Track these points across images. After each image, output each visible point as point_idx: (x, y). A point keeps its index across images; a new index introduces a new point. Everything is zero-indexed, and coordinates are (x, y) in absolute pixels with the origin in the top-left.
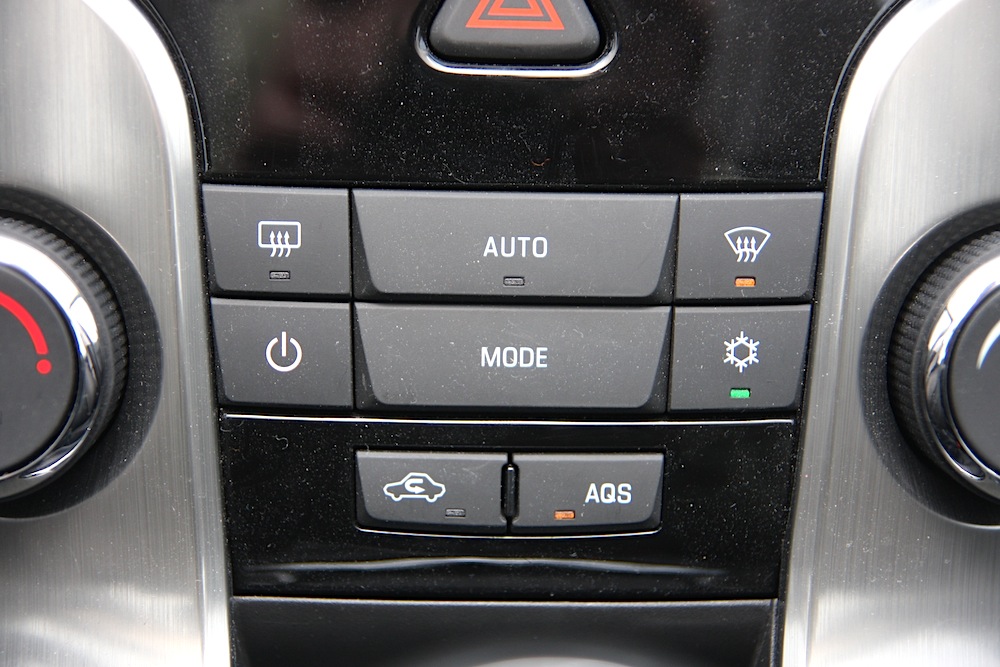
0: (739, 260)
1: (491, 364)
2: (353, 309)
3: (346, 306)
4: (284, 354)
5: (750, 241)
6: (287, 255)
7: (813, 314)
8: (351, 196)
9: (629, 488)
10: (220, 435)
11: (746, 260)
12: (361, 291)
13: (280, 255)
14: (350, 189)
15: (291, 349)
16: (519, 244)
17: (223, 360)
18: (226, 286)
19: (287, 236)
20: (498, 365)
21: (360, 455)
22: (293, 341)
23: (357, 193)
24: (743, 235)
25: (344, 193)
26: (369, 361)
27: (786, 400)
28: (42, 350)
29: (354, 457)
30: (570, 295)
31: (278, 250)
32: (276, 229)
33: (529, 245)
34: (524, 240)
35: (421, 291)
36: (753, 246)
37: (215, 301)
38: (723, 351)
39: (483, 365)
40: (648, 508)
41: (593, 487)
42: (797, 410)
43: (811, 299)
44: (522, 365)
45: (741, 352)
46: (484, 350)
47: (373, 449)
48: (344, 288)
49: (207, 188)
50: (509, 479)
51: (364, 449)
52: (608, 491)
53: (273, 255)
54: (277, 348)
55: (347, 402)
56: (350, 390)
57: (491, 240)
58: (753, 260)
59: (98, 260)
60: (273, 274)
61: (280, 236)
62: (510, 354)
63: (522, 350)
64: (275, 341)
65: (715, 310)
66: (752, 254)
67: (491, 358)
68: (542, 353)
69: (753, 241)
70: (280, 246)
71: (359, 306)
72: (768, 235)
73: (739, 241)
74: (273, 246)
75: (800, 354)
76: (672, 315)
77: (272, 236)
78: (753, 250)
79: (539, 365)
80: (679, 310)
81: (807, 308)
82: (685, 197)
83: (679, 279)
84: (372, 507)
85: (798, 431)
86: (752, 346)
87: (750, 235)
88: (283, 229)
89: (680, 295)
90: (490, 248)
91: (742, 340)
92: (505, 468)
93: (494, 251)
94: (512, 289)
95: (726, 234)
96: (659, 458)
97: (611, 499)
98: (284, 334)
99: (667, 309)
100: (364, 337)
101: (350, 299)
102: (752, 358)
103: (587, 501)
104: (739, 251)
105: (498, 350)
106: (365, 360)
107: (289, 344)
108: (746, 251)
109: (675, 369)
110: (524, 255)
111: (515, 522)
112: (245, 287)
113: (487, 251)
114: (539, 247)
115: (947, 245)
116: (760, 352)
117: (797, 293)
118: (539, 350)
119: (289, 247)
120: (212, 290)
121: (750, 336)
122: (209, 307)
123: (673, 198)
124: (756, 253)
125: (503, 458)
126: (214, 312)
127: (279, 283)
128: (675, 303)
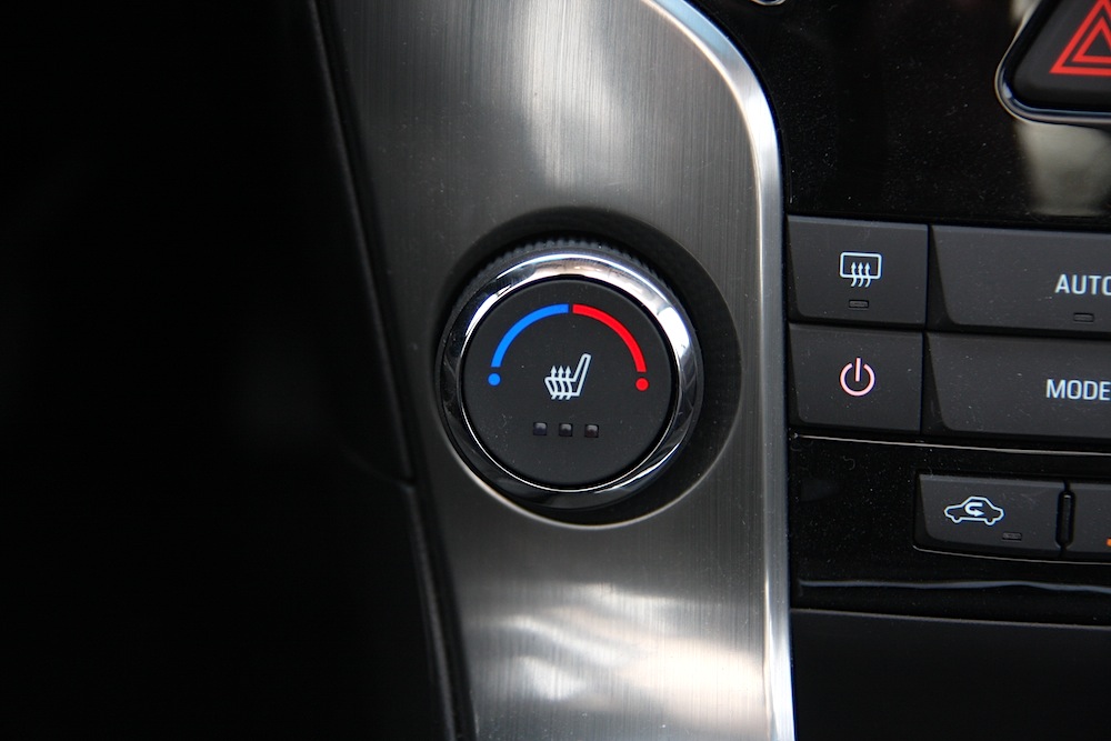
1: (1055, 395)
2: (925, 339)
3: (919, 337)
4: (858, 379)
6: (867, 285)
8: (930, 232)
10: (789, 453)
12: (936, 322)
13: (860, 285)
14: (929, 223)
15: (864, 373)
16: (1089, 282)
17: (798, 383)
19: (867, 267)
20: (1063, 396)
21: (923, 477)
22: (867, 367)
23: (936, 228)
25: (924, 228)
26: (938, 389)
28: (641, 368)
29: (917, 483)
31: (859, 280)
32: (858, 260)
33: (1100, 283)
34: (1095, 278)
35: (994, 324)
37: (793, 327)
39: (1048, 395)
44: (1086, 397)
46: (1050, 382)
47: (935, 473)
48: (921, 320)
49: (791, 219)
50: (1066, 505)
51: (927, 472)
53: (853, 284)
54: (852, 373)
55: (916, 427)
56: (919, 416)
57: (1064, 277)
60: (853, 303)
61: (860, 267)
62: (1075, 386)
63: (1086, 383)
64: (850, 366)
67: (1056, 389)
68: (1106, 387)
70: (860, 276)
71: (932, 336)
74: (854, 276)
77: (854, 267)
79: (1102, 398)
84: (932, 529)
88: (864, 261)
90: (1062, 284)
92: (1061, 496)
93: (1066, 288)
94: (1082, 325)
98: (859, 360)
100: (935, 365)
101: (923, 329)
105: (1063, 383)
106: (935, 388)
107: (862, 368)
110: (1094, 291)
111: (1069, 548)
112: (825, 314)
113: (1059, 288)
114: (1108, 285)
118: (1102, 383)
119: (869, 277)
120: (791, 314)
122: (787, 333)
125: (1060, 486)
126: (792, 336)
127: (857, 311)
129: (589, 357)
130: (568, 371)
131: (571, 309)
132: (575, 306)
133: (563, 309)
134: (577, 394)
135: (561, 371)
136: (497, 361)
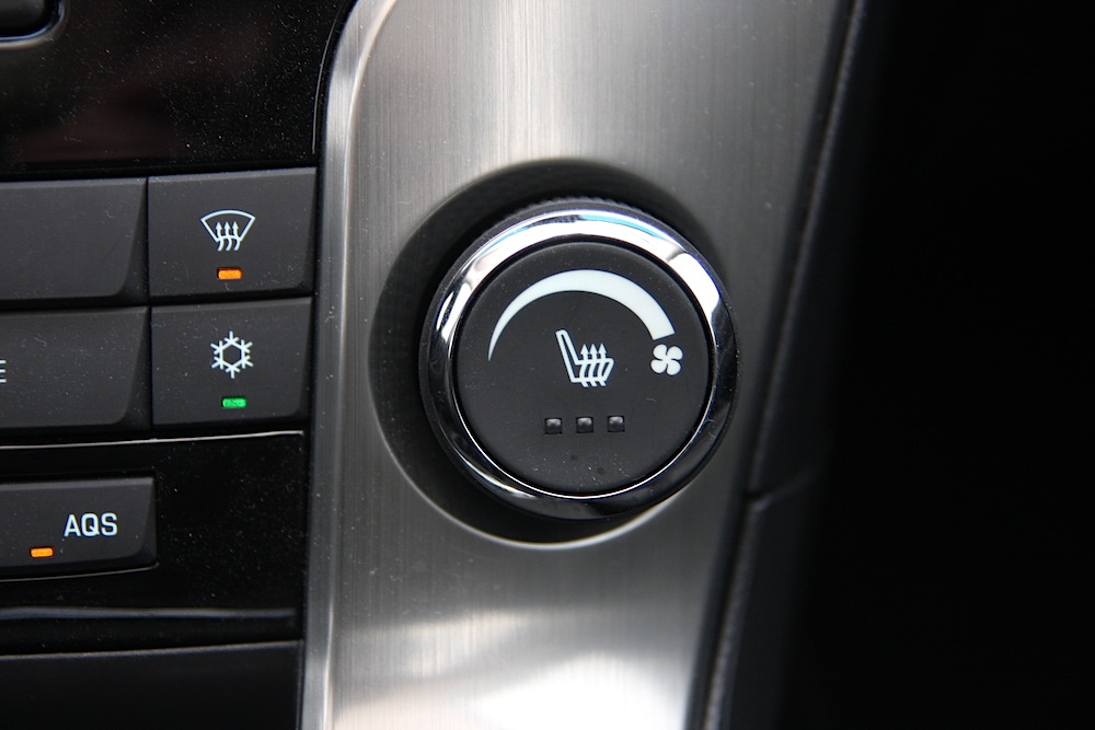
0: (220, 249)
5: (231, 226)
7: (314, 307)
9: (114, 517)
11: (228, 248)
24: (223, 220)
27: (290, 405)
30: (24, 297)
36: (235, 232)
38: (211, 356)
40: (143, 538)
41: (72, 518)
42: (305, 420)
43: (311, 287)
45: (232, 355)
52: (90, 522)
58: (237, 248)
65: (199, 308)
66: (235, 241)
69: (235, 227)
72: (253, 218)
73: (219, 227)
75: (301, 354)
76: (149, 316)
78: (236, 237)
80: (155, 311)
81: (307, 301)
82: (153, 180)
83: (151, 274)
85: (308, 442)
86: (244, 348)
87: (231, 219)
89: (154, 293)
91: (232, 341)
95: (203, 220)
96: (149, 481)
97: (95, 531)
99: (144, 310)
102: (245, 361)
103: (66, 534)
104: (221, 239)
108: (228, 237)
109: (155, 377)
116: (253, 354)
117: (291, 283)
121: (241, 336)
123: (140, 181)
124: (239, 240)
128: (152, 302)
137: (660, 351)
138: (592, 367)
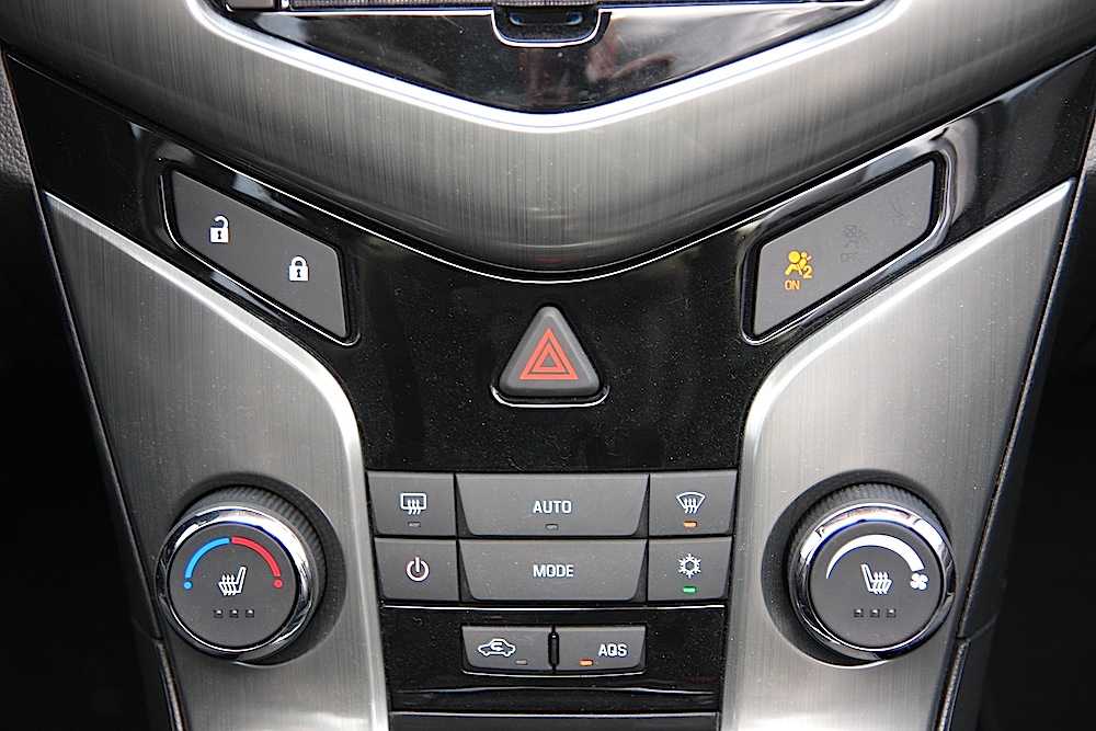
0: (686, 512)
1: (540, 575)
2: (458, 544)
3: (454, 542)
4: (418, 570)
5: (692, 501)
6: (418, 513)
7: (733, 543)
8: (455, 478)
9: (625, 646)
10: (381, 617)
11: (690, 512)
12: (462, 533)
13: (414, 513)
14: (455, 473)
15: (422, 567)
16: (554, 505)
17: (382, 574)
18: (383, 532)
19: (418, 502)
20: (544, 575)
21: (464, 629)
22: (422, 562)
23: (458, 476)
24: (688, 497)
25: (451, 477)
26: (467, 574)
27: (719, 593)
28: (277, 574)
29: (461, 631)
30: (585, 535)
31: (413, 510)
32: (411, 498)
33: (560, 505)
34: (557, 502)
35: (497, 533)
36: (694, 503)
37: (376, 540)
38: (679, 566)
39: (535, 575)
40: (636, 658)
41: (603, 647)
42: (726, 600)
43: (732, 533)
44: (558, 575)
45: (689, 566)
46: (536, 567)
47: (472, 625)
48: (454, 533)
49: (371, 474)
50: (553, 641)
51: (466, 625)
52: (612, 648)
53: (410, 513)
54: (413, 567)
55: (456, 598)
56: (457, 591)
57: (538, 503)
58: (695, 512)
59: (307, 514)
60: (411, 525)
61: (413, 502)
62: (551, 569)
63: (558, 566)
64: (412, 563)
65: (674, 541)
66: (694, 508)
67: (540, 571)
68: (570, 568)
69: (695, 501)
70: (414, 508)
71: (462, 542)
72: (704, 497)
73: (686, 501)
74: (409, 508)
75: (725, 566)
76: (647, 544)
77: (409, 502)
78: (694, 506)
79: (568, 575)
80: (652, 542)
81: (730, 539)
82: (653, 476)
83: (650, 525)
84: (472, 659)
85: (727, 610)
86: (696, 562)
87: (692, 497)
88: (415, 498)
89: (651, 534)
90: (537, 507)
91: (690, 559)
92: (550, 636)
93: (540, 509)
94: (551, 531)
95: (678, 497)
96: (643, 629)
97: (615, 653)
98: (417, 559)
99: (645, 541)
100: (464, 560)
101: (456, 538)
102: (696, 569)
103: (600, 654)
104: (686, 507)
105: (543, 567)
106: (465, 573)
107: (421, 565)
108: (690, 506)
109: (650, 576)
110: (557, 511)
111: (557, 668)
112: (394, 532)
113: (535, 509)
114: (566, 506)
115: (818, 498)
116: (701, 566)
117: (722, 530)
118: (568, 566)
119: (420, 508)
120: (374, 533)
121: (695, 556)
122: (373, 544)
123: (645, 476)
124: (696, 507)
125: (549, 630)
126: (377, 546)
127: (414, 528)
128: (649, 538)
129: (245, 569)
130: (233, 578)
131: (230, 540)
132: (233, 538)
133: (227, 541)
134: (239, 591)
135: (228, 578)
136: (188, 575)
137: (915, 577)
138: (881, 583)
